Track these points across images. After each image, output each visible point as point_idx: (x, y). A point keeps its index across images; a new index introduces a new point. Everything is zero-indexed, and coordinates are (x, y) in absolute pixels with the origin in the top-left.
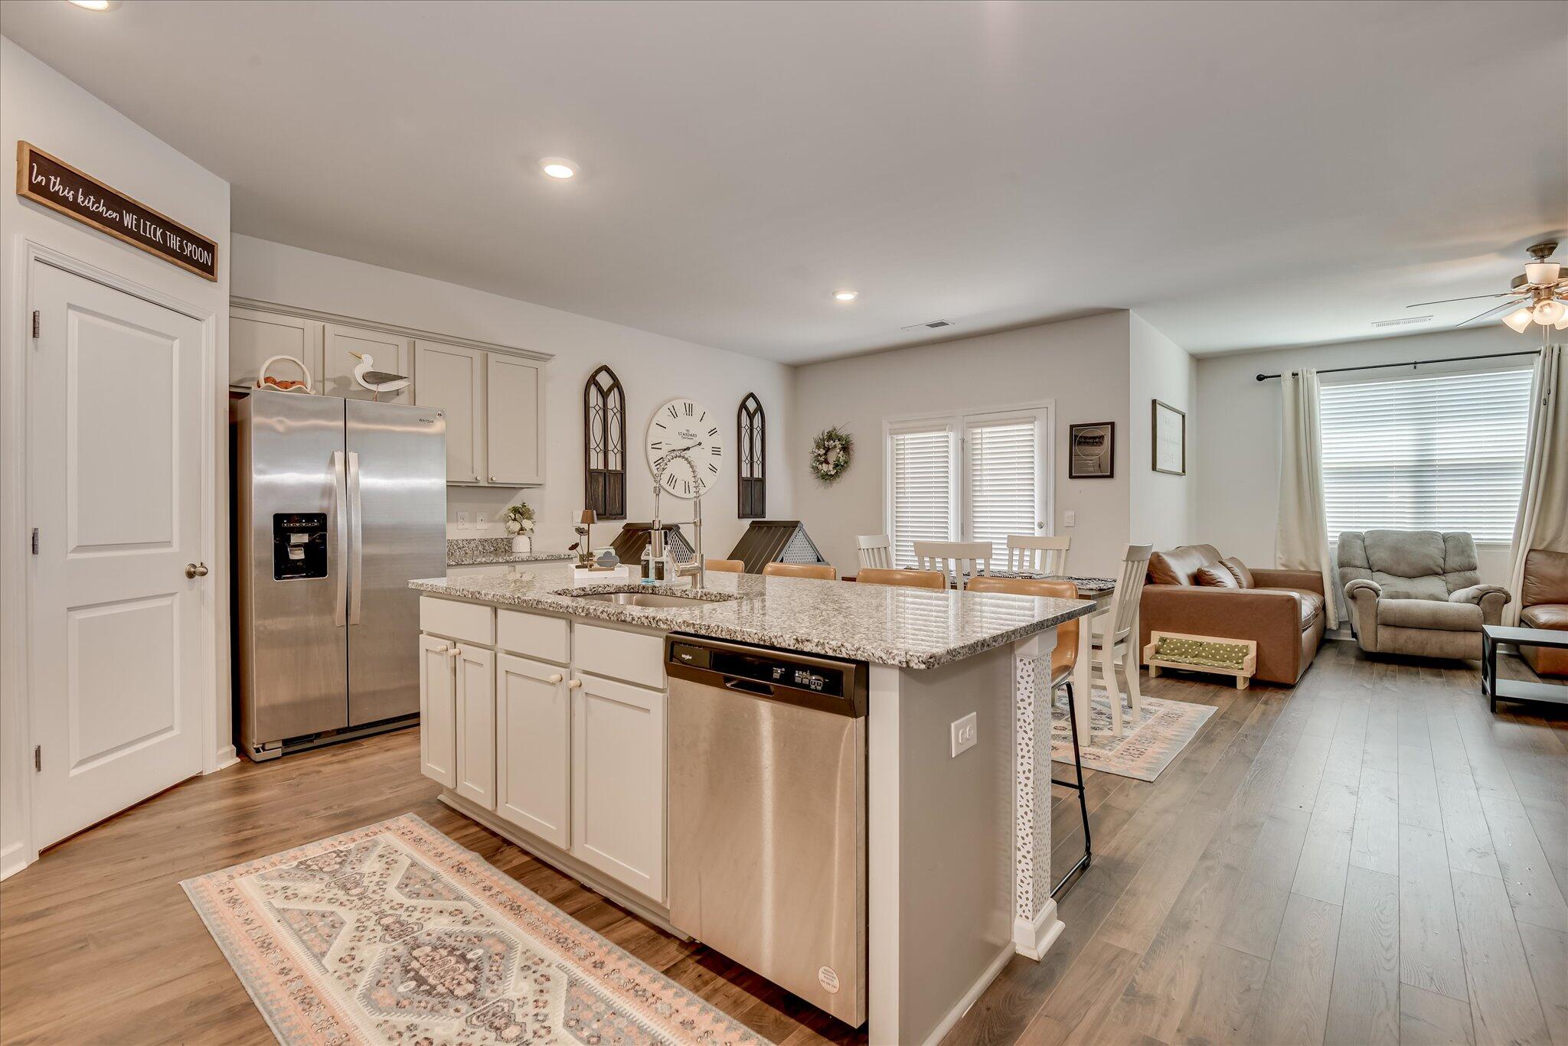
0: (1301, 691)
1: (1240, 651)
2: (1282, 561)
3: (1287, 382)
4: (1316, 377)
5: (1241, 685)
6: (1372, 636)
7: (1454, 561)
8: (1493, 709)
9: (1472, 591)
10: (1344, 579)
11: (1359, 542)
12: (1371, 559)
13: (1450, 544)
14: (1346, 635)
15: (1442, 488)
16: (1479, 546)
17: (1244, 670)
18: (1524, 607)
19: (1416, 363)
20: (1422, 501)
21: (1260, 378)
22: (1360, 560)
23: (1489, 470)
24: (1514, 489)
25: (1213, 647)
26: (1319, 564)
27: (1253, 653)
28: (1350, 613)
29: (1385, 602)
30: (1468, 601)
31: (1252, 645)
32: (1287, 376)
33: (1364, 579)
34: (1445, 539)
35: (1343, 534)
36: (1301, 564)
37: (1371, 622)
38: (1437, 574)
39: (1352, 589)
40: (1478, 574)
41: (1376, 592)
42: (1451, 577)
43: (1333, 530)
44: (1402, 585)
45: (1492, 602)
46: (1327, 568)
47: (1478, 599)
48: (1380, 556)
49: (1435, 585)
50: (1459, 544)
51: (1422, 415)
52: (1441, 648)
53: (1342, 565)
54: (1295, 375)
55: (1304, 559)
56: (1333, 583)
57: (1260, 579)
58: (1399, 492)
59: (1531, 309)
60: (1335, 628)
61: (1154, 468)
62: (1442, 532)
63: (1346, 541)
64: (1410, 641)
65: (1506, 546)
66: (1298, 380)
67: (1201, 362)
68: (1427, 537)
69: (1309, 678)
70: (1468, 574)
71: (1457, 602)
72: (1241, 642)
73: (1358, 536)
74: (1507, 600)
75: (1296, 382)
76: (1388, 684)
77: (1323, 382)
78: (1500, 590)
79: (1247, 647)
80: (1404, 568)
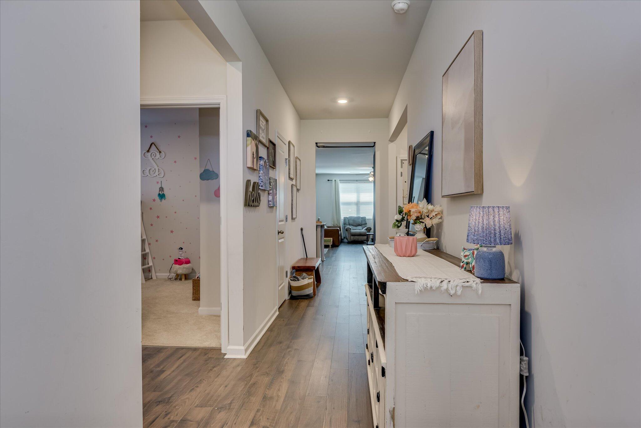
0: (340, 246)
2: (333, 224)
4: (339, 181)
5: (330, 246)
6: (350, 238)
7: (363, 223)
9: (366, 228)
10: (345, 227)
11: (347, 219)
12: (350, 222)
14: (345, 240)
15: (361, 207)
16: (367, 219)
17: (331, 244)
19: (357, 180)
20: (358, 211)
21: (328, 180)
22: (347, 223)
23: (368, 203)
24: (372, 208)
25: (325, 240)
26: (340, 224)
27: (332, 240)
28: (346, 235)
29: (352, 231)
30: (365, 230)
31: (332, 239)
32: (334, 180)
33: (348, 227)
34: (362, 218)
35: (344, 217)
36: (337, 225)
37: (350, 235)
38: (360, 225)
39: (346, 229)
40: (367, 225)
41: (351, 229)
42: (363, 226)
43: (342, 216)
44: (355, 228)
45: (369, 229)
46: (341, 225)
48: (351, 222)
49: (360, 227)
50: (364, 219)
51: (358, 191)
52: (361, 239)
53: (344, 225)
54: (335, 180)
55: (337, 223)
56: (343, 229)
57: (328, 227)
58: (354, 207)
60: (343, 238)
62: (361, 216)
63: (345, 219)
64: (356, 238)
65: (370, 219)
68: (359, 218)
70: (365, 225)
71: (363, 230)
72: (330, 238)
73: (347, 217)
74: (371, 229)
75: (335, 182)
76: (353, 246)
77: (340, 183)
78: (370, 227)
79: (331, 239)
80: (355, 224)
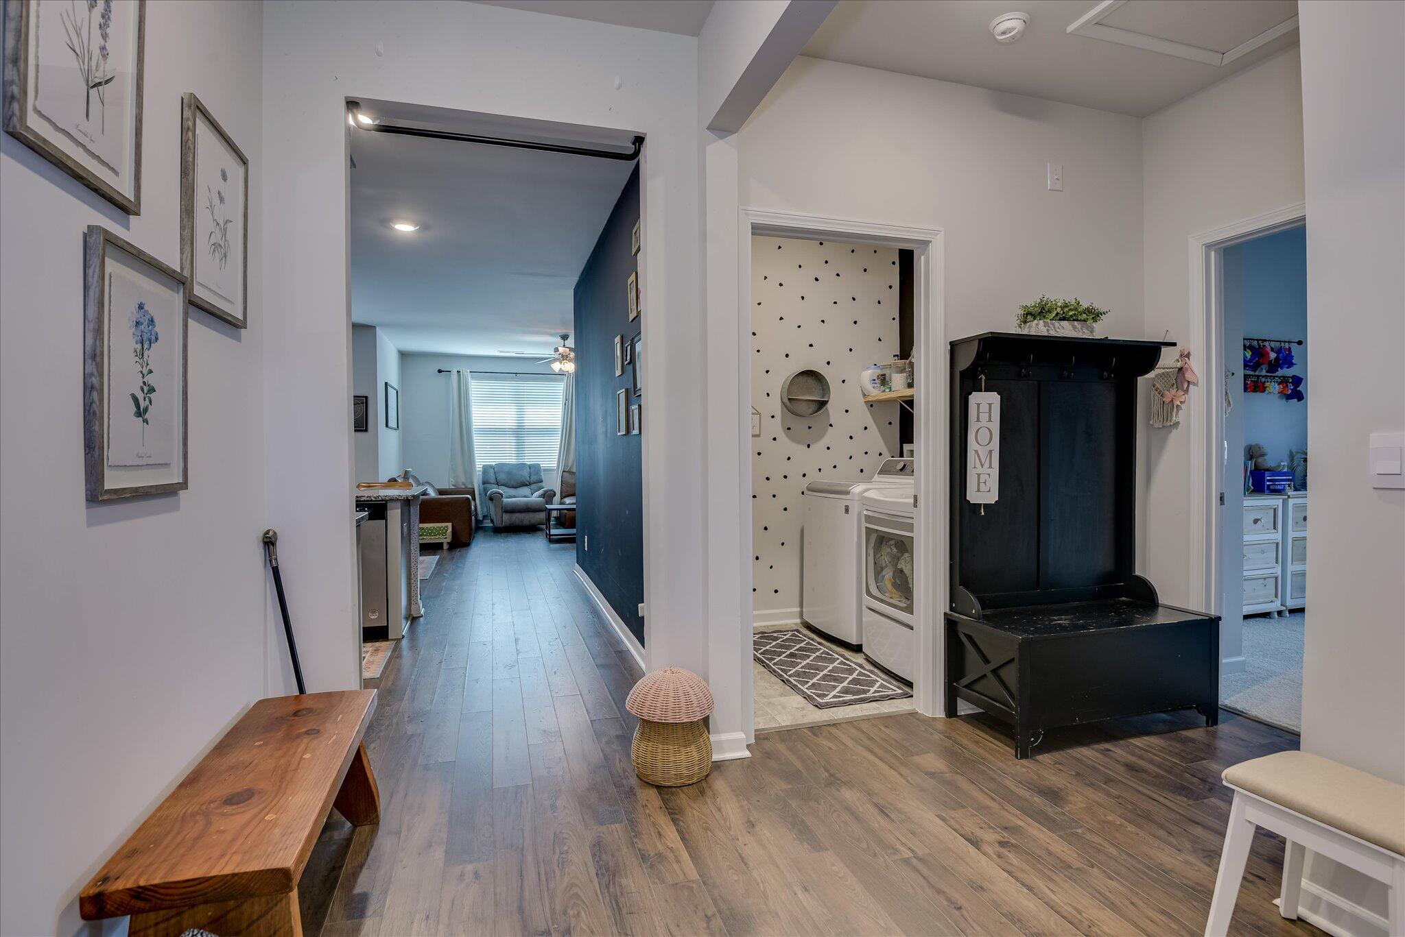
0: (473, 544)
1: (444, 529)
2: (453, 483)
3: (454, 376)
4: (469, 374)
5: (446, 547)
6: (500, 519)
7: (534, 478)
8: (550, 541)
9: (541, 492)
10: (485, 490)
11: (492, 470)
12: (498, 478)
13: (532, 470)
14: (488, 523)
15: (529, 440)
16: (544, 470)
17: (446, 539)
18: (561, 499)
19: (516, 373)
20: (520, 447)
21: (440, 371)
22: (493, 481)
23: (545, 431)
24: (556, 441)
25: (430, 529)
27: (450, 530)
28: (488, 509)
29: (505, 500)
30: (539, 497)
31: (450, 525)
32: (454, 371)
33: (495, 489)
34: (530, 466)
35: (484, 466)
36: (463, 484)
37: (500, 511)
38: (527, 485)
39: (490, 494)
40: (543, 484)
41: (502, 495)
42: (533, 486)
43: (479, 463)
44: (512, 492)
45: (549, 496)
46: (477, 485)
47: (543, 496)
48: (503, 477)
49: (525, 491)
50: (535, 469)
51: (519, 401)
52: (530, 521)
53: (484, 483)
54: (459, 372)
55: (464, 481)
56: (480, 494)
57: (441, 492)
58: (509, 442)
59: (561, 363)
60: (481, 519)
61: (387, 426)
62: (528, 463)
63: (486, 469)
64: (517, 518)
65: (553, 470)
66: (460, 375)
67: (404, 356)
68: (521, 466)
69: (474, 541)
70: (539, 484)
71: (535, 498)
72: (444, 525)
73: (491, 466)
74: (555, 494)
75: (459, 376)
76: (510, 539)
77: (473, 379)
78: (552, 490)
79: (447, 527)
80: (512, 483)
